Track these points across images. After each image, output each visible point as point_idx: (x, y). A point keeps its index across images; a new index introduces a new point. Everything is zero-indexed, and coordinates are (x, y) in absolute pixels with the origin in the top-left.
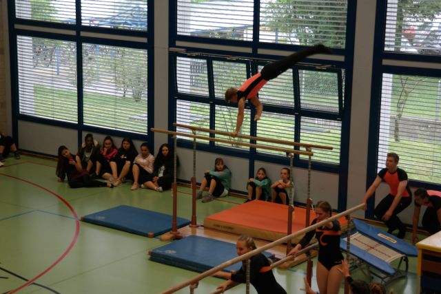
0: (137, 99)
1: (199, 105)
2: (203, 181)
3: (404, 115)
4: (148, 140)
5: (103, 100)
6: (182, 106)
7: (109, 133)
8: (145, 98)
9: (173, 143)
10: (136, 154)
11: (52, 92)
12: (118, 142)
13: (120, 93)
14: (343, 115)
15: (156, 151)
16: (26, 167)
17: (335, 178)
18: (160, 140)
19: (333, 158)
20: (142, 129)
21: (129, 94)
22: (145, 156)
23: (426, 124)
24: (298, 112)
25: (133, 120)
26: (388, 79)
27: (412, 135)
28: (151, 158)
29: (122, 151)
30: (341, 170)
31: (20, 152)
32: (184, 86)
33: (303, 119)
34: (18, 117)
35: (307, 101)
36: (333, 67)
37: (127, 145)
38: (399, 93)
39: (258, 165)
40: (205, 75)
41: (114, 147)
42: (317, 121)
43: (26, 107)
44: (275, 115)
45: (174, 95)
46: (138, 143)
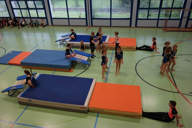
0: (6, 11)
1: (18, 10)
2: (29, 24)
3: (55, 7)
4: (10, 18)
6: (14, 10)
7: (3, 18)
8: (7, 10)
9: (15, 18)
10: (9, 21)
13: (2, 10)
14: (44, 8)
15: (12, 20)
17: (45, 20)
18: (12, 17)
19: (44, 16)
20: (8, 16)
21: (4, 10)
23: (58, 8)
24: (36, 9)
25: (6, 14)
26: (50, 1)
27: (56, 10)
30: (46, 18)
32: (14, 7)
33: (38, 10)
35: (37, 7)
37: (6, 19)
38: (53, 3)
39: (32, 19)
40: (17, 4)
41: (4, 20)
42: (41, 10)
44: (33, 10)
45: (13, 9)
46: (8, 19)
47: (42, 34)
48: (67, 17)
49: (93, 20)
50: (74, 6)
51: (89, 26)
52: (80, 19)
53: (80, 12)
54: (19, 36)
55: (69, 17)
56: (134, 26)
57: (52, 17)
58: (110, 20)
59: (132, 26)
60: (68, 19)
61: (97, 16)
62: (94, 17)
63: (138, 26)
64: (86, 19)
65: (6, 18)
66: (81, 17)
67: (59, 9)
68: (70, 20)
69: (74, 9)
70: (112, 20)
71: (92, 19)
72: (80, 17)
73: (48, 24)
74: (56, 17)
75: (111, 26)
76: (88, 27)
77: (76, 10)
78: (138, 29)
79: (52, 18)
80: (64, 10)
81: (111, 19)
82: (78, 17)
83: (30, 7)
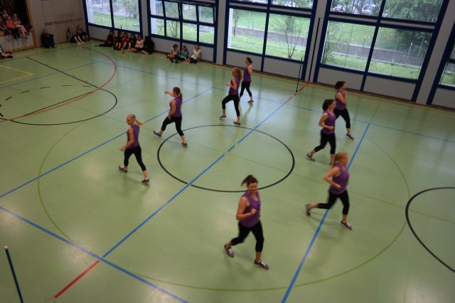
0: (135, 17)
1: (160, 20)
3: (237, 26)
4: (141, 34)
5: (122, 18)
6: (152, 19)
8: (138, 17)
10: (136, 40)
11: (101, 14)
12: (129, 35)
13: (128, 15)
14: (215, 25)
15: (144, 38)
16: (93, 44)
17: (212, 49)
18: (145, 34)
19: (211, 41)
20: (138, 30)
21: (132, 16)
22: (140, 40)
23: (244, 30)
24: (198, 23)
25: (133, 25)
26: (231, 10)
27: (240, 34)
28: (142, 41)
29: (131, 39)
30: (214, 46)
31: (90, 39)
32: (153, 12)
33: (200, 26)
34: (88, 24)
35: (201, 20)
36: (211, 5)
37: (133, 37)
38: (236, 17)
39: (183, 44)
40: (162, 8)
41: (127, 37)
42: (206, 27)
43: (91, 20)
45: (150, 16)
46: (137, 36)
47: (197, 80)
48: (261, 52)
49: (321, 69)
50: (282, 30)
51: (308, 82)
52: (289, 60)
53: (293, 45)
54: (149, 75)
55: (266, 54)
56: (425, 102)
57: (228, 47)
58: (361, 77)
59: (418, 101)
60: (263, 56)
61: (333, 60)
62: (324, 61)
63: (433, 103)
64: (305, 63)
65: (133, 33)
66: (293, 58)
67: (247, 32)
68: (265, 59)
69: (280, 36)
70: (368, 77)
71: (319, 65)
72: (290, 56)
73: (215, 61)
74: (236, 49)
75: (362, 91)
76: (305, 84)
77: (286, 39)
78: (432, 111)
79: (226, 49)
80: (257, 36)
81: (366, 74)
82: (286, 56)
83: (185, 17)
